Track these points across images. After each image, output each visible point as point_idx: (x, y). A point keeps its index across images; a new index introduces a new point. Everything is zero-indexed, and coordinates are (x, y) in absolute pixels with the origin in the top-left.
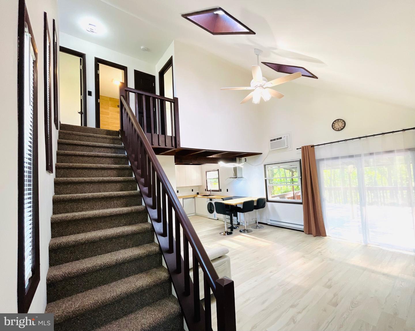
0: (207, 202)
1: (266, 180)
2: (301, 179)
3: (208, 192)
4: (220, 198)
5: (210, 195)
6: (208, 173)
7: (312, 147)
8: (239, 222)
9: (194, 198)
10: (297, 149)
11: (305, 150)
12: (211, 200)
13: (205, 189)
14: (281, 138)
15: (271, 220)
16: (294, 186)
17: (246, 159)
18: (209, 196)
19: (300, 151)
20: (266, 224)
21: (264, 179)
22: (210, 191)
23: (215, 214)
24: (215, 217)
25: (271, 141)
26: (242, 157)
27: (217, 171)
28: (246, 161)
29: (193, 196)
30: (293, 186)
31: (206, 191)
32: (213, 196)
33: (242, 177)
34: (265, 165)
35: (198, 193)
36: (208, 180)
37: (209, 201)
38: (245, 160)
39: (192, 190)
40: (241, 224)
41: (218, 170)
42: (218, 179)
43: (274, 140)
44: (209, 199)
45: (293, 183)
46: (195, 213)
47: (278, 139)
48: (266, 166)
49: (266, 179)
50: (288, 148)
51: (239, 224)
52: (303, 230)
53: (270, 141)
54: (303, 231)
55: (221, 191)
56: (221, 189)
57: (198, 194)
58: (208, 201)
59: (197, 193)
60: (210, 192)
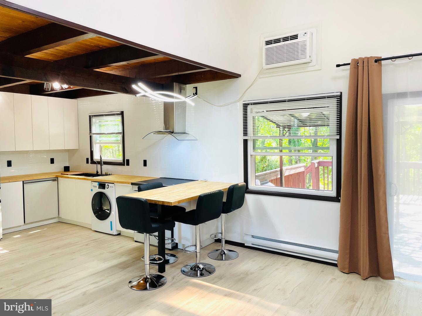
0: (92, 190)
1: (246, 142)
2: (339, 142)
3: (95, 165)
4: (128, 183)
5: (100, 173)
6: (94, 120)
7: (376, 61)
8: (177, 244)
9: (56, 179)
10: (338, 66)
11: (360, 68)
12: (102, 185)
13: (87, 159)
14: (295, 37)
15: (253, 236)
16: (284, 157)
17: (196, 88)
18: (97, 175)
19: (346, 72)
20: (242, 245)
21: (242, 138)
22: (99, 163)
23: (111, 222)
24: (112, 230)
25: (268, 43)
26: (186, 84)
27: (118, 114)
28: (196, 94)
29: (53, 176)
30: (281, 157)
31: (87, 162)
32: (106, 175)
33: (184, 133)
34: (245, 106)
35: (69, 167)
36: (94, 137)
37: (97, 190)
38: (195, 92)
39: (52, 161)
40: (180, 247)
41: (122, 113)
42: (120, 136)
43: (277, 41)
44: (97, 184)
45: (281, 151)
46: (59, 217)
47: (286, 39)
48: (249, 108)
49: (246, 138)
50: (311, 64)
51: (175, 247)
52: (336, 262)
53: (264, 43)
54: (335, 265)
55: (128, 164)
56: (128, 161)
57: (67, 169)
58: (94, 189)
59: (65, 167)
60: (99, 166)
